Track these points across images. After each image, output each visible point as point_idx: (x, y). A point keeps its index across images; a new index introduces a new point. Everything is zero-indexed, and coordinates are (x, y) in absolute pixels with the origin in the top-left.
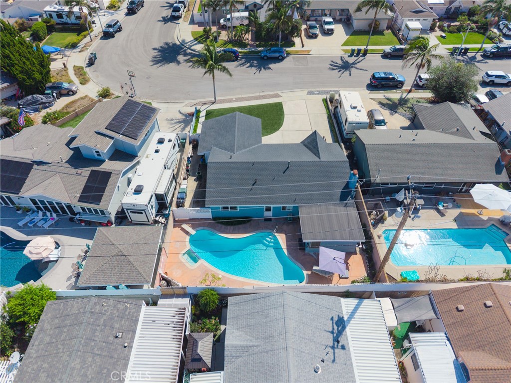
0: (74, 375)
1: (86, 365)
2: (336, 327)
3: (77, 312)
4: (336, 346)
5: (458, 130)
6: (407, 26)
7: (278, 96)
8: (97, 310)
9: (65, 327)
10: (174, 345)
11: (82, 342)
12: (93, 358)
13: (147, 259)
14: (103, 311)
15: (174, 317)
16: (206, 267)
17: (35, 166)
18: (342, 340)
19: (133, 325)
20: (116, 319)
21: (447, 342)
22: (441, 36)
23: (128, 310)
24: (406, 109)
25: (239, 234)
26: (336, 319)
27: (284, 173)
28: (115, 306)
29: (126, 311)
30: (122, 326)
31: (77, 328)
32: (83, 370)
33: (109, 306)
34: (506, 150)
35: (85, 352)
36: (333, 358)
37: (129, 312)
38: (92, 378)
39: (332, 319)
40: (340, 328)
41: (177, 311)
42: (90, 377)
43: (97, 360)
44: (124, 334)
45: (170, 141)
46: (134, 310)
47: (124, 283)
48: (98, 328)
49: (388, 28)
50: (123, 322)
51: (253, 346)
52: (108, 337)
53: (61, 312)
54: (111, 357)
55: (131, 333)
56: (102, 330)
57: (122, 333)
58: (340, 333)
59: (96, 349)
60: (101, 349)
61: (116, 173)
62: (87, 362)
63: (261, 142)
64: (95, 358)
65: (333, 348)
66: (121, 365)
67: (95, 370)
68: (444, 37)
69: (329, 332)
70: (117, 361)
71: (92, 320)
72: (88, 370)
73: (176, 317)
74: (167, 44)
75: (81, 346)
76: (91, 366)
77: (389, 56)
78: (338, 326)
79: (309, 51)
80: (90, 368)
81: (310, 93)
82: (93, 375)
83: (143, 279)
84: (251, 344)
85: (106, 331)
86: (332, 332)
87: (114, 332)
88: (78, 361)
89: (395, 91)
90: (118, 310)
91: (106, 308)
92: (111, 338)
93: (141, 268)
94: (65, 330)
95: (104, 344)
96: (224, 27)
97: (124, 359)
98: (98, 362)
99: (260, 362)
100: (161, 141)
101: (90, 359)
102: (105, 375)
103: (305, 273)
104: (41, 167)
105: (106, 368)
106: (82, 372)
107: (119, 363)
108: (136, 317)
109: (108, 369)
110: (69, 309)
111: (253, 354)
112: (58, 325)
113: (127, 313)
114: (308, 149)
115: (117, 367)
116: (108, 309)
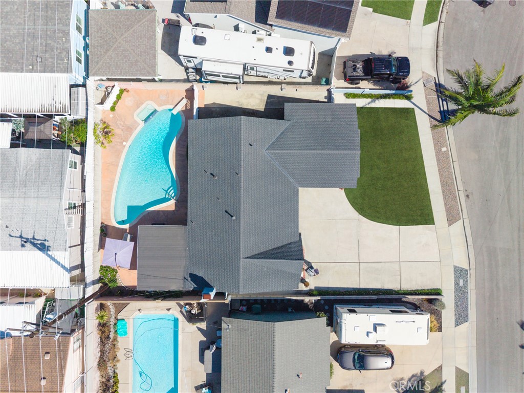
0: (5, 32)
1: (13, 39)
2: (39, 242)
4: (23, 239)
7: (453, 219)
8: (58, 35)
11: (30, 30)
12: (19, 43)
13: (114, 68)
14: (57, 40)
15: (60, 103)
16: (136, 129)
18: (28, 245)
19: (49, 69)
20: (53, 53)
23: (61, 62)
26: (47, 244)
27: (226, 212)
28: (64, 49)
29: (60, 60)
30: (47, 60)
32: (9, 38)
33: (63, 44)
36: (12, 235)
37: (59, 63)
39: (45, 240)
40: (38, 245)
41: (65, 105)
42: (5, 45)
43: (17, 47)
44: (41, 63)
45: (290, 63)
46: (62, 67)
50: (50, 60)
55: (43, 69)
56: (41, 44)
58: (35, 245)
61: (227, 6)
62: (15, 39)
63: (301, 187)
64: (19, 45)
65: (21, 237)
66: (16, 67)
67: (10, 47)
69: (34, 236)
71: (49, 33)
76: (13, 43)
78: (40, 244)
80: (11, 43)
81: (460, 273)
82: (6, 47)
85: (41, 47)
86: (34, 239)
87: (41, 54)
88: (15, 32)
90: (60, 53)
91: (60, 42)
93: (103, 65)
101: (17, 41)
103: (127, 226)
105: (13, 55)
107: (18, 65)
108: (56, 71)
109: (12, 57)
110: (62, 10)
112: (48, 5)
113: (59, 62)
114: (276, 248)
115: (14, 64)
116: (60, 44)
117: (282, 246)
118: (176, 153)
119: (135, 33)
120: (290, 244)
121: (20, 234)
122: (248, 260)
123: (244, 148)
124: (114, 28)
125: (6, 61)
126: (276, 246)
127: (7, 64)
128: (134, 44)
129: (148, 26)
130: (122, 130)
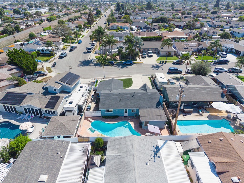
0: (37, 167)
1: (43, 164)
2: (155, 150)
3: (41, 144)
4: (155, 156)
5: (204, 84)
6: (181, 53)
7: (130, 76)
8: (50, 144)
9: (35, 150)
10: (83, 158)
11: (42, 155)
12: (46, 161)
13: (73, 126)
14: (53, 144)
16: (98, 133)
17: (28, 95)
18: (158, 154)
19: (65, 150)
20: (58, 147)
21: (206, 155)
22: (196, 57)
24: (183, 80)
25: (113, 122)
26: (155, 147)
27: (132, 97)
28: (58, 142)
29: (62, 145)
30: (60, 150)
31: (41, 150)
32: (42, 165)
33: (55, 142)
35: (43, 159)
36: (154, 160)
37: (64, 145)
38: (45, 169)
39: (154, 146)
40: (157, 150)
41: (85, 146)
42: (44, 168)
43: (48, 162)
44: (61, 153)
45: (85, 87)
46: (66, 144)
47: (62, 135)
48: (50, 150)
49: (174, 55)
50: (61, 149)
51: (119, 155)
52: (54, 154)
54: (54, 161)
55: (64, 153)
56: (51, 151)
57: (60, 152)
58: (157, 152)
59: (48, 158)
60: (51, 158)
61: (62, 97)
62: (44, 162)
64: (47, 161)
65: (154, 156)
66: (59, 165)
67: (47, 166)
68: (197, 58)
69: (152, 151)
70: (57, 163)
71: (47, 147)
72: (44, 165)
73: (85, 148)
74: (85, 60)
76: (45, 164)
77: (175, 63)
78: (156, 149)
79: (143, 62)
80: (45, 165)
81: (143, 75)
82: (46, 168)
83: (71, 133)
84: (118, 155)
85: (53, 151)
86: (154, 151)
87: (57, 152)
88: (40, 162)
89: (178, 74)
90: (59, 144)
91: (54, 143)
92: (55, 154)
93: (70, 129)
94: (35, 151)
95: (52, 156)
96: (109, 55)
97: (60, 162)
98: (49, 163)
99: (122, 161)
100: (81, 87)
102: (51, 168)
104: (31, 95)
105: (52, 165)
106: (41, 166)
107: (58, 164)
108: (67, 147)
109: (53, 166)
110: (37, 144)
111: (119, 159)
112: (32, 150)
113: (63, 145)
115: (57, 165)
116: (55, 143)
121: (153, 152)
125: (53, 169)
127: (56, 169)
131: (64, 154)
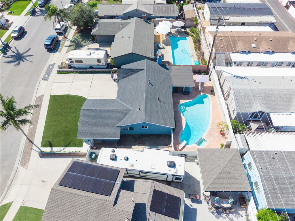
4: (247, 78)
5: (122, 25)
7: (40, 97)
8: (265, 170)
13: (224, 152)
15: (251, 136)
18: (243, 77)
21: (233, 53)
23: (258, 156)
24: (83, 42)
27: (153, 85)
30: (267, 157)
31: (279, 178)
34: (143, 15)
36: (252, 79)
37: (259, 155)
39: (236, 78)
40: (239, 77)
44: (271, 155)
46: (257, 153)
48: (274, 167)
53: (273, 194)
54: (284, 158)
56: (274, 166)
59: (285, 166)
60: (283, 163)
63: (115, 99)
70: (284, 155)
75: (288, 173)
76: (293, 166)
77: (20, 37)
81: (45, 79)
85: (274, 164)
87: (272, 160)
89: (61, 43)
90: (260, 161)
91: (262, 167)
92: (276, 160)
93: (231, 154)
97: (282, 153)
103: (202, 94)
108: (259, 152)
109: (290, 158)
113: (259, 156)
114: (130, 75)
115: (287, 155)
116: (262, 165)
117: (127, 77)
118: (182, 123)
119: (215, 172)
120: (123, 78)
122: (142, 68)
123: (143, 108)
124: (230, 175)
125: (293, 157)
126: (130, 77)
127: (291, 155)
128: (214, 165)
129: (207, 178)
130: (214, 134)
131: (270, 153)
